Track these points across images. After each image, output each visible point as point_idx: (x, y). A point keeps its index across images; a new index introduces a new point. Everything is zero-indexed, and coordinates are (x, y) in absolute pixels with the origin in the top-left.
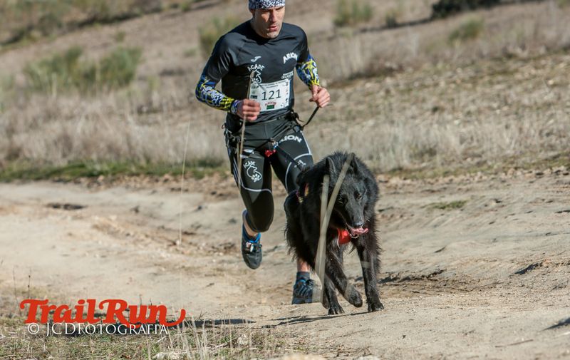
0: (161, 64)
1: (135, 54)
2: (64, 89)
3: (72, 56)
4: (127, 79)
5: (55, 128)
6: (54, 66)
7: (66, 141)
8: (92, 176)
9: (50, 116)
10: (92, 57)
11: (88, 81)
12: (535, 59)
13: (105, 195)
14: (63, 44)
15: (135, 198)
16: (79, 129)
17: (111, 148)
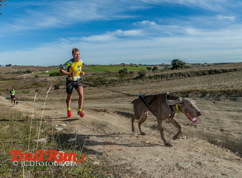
0: (32, 92)
1: (29, 91)
2: (23, 93)
3: (24, 91)
4: (28, 93)
5: (21, 96)
6: (22, 92)
7: (22, 97)
8: (24, 100)
9: (21, 95)
10: (26, 91)
11: (25, 93)
12: (61, 93)
13: (24, 102)
14: (23, 90)
15: (27, 102)
16: (23, 96)
17: (26, 98)
